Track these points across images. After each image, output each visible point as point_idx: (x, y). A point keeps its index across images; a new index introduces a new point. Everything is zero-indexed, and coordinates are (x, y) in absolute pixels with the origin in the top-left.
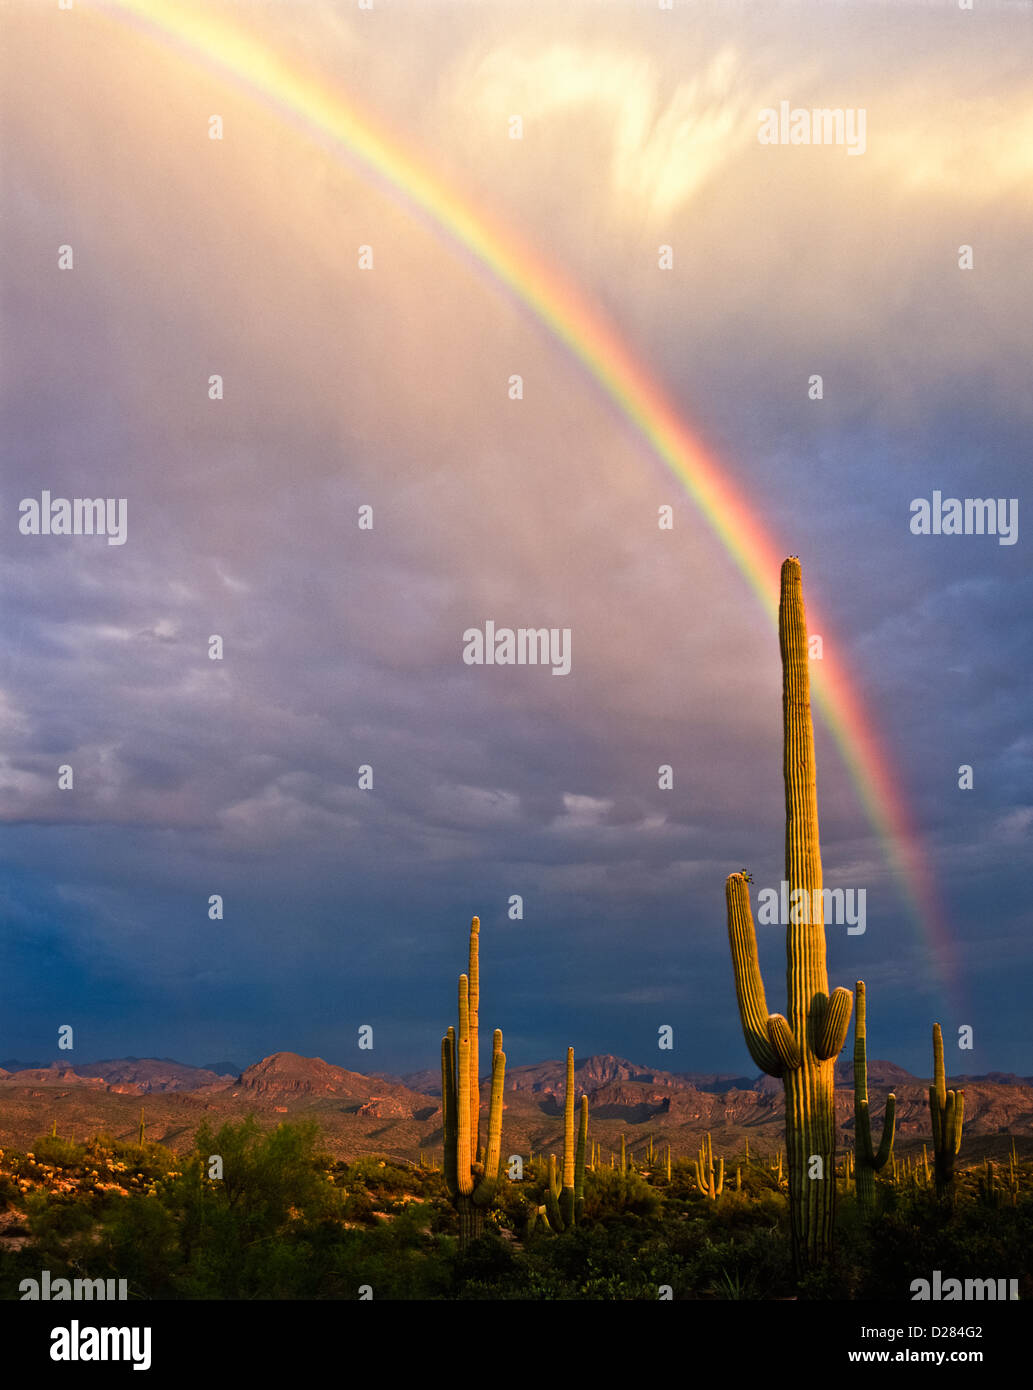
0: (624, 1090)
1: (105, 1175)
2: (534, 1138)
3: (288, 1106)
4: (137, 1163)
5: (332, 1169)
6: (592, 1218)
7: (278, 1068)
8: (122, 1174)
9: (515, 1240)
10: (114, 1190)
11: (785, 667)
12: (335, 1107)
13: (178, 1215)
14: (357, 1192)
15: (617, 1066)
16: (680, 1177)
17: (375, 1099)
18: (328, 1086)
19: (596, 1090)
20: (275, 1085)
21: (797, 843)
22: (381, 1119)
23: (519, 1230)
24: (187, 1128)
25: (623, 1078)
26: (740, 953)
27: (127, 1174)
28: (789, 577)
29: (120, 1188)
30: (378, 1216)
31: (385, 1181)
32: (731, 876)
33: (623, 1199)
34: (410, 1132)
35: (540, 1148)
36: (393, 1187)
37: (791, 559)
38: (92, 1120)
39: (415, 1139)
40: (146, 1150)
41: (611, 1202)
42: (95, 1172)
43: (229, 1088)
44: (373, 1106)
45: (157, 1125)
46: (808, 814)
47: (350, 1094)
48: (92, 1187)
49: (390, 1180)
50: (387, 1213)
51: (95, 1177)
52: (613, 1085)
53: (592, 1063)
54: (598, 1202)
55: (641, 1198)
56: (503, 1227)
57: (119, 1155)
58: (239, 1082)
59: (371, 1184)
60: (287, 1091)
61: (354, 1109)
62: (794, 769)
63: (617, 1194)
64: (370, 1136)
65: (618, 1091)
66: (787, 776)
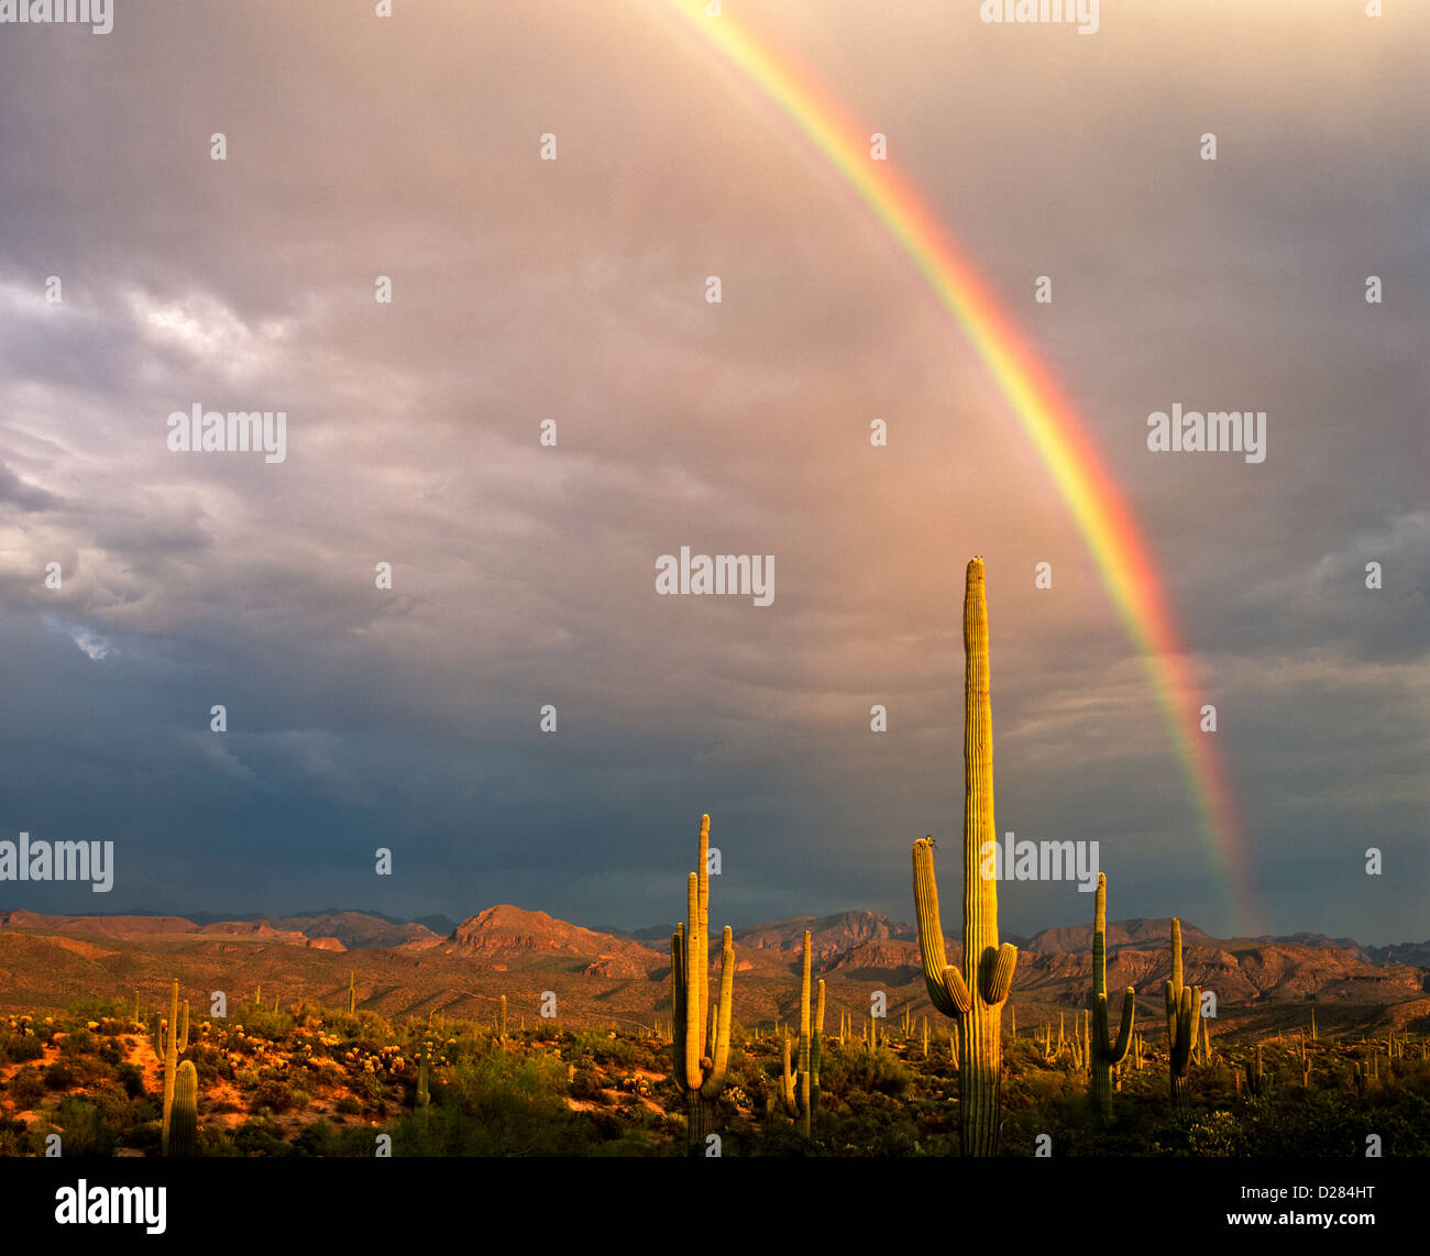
0: (883, 950)
1: (319, 1049)
2: (782, 1001)
3: (508, 964)
4: (349, 1034)
5: (558, 1040)
6: (836, 1097)
7: (497, 922)
8: (335, 1047)
9: (753, 1120)
10: (329, 1066)
11: (968, 658)
12: (561, 965)
13: (396, 1092)
14: (585, 1067)
15: (875, 924)
16: (939, 1051)
17: (604, 957)
18: (552, 942)
19: (852, 949)
20: (494, 941)
21: (974, 815)
22: (611, 979)
23: (758, 1110)
24: (395, 988)
25: (882, 937)
26: (924, 909)
27: (340, 1048)
28: (973, 577)
29: (334, 1063)
30: (607, 1094)
31: (614, 1056)
32: (918, 840)
33: (871, 1078)
34: (643, 994)
35: (788, 1012)
36: (624, 1062)
37: (975, 559)
38: (289, 978)
39: (648, 1003)
40: (357, 1019)
41: (858, 1080)
42: (308, 1046)
43: (441, 944)
44: (603, 965)
45: (362, 984)
46: (984, 790)
47: (576, 951)
48: (305, 1063)
49: (620, 1055)
50: (618, 1090)
51: (308, 1052)
52: (871, 943)
53: (847, 919)
54: (844, 1080)
55: (890, 1076)
56: (741, 1106)
57: (328, 1024)
58: (453, 937)
59: (600, 1059)
60: (507, 948)
61: (582, 968)
62: (973, 749)
63: (864, 1072)
64: (598, 998)
65: (876, 951)
66: (966, 756)
